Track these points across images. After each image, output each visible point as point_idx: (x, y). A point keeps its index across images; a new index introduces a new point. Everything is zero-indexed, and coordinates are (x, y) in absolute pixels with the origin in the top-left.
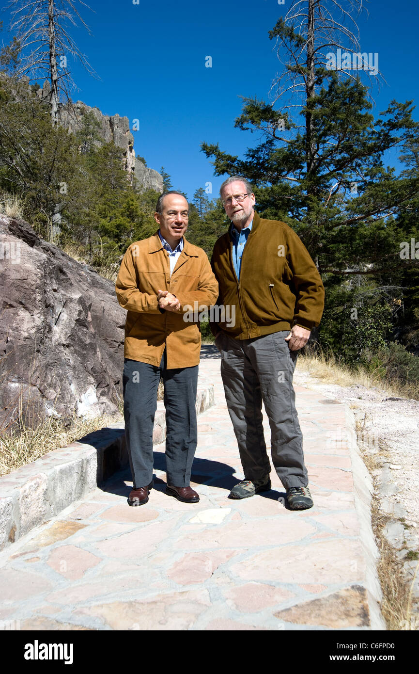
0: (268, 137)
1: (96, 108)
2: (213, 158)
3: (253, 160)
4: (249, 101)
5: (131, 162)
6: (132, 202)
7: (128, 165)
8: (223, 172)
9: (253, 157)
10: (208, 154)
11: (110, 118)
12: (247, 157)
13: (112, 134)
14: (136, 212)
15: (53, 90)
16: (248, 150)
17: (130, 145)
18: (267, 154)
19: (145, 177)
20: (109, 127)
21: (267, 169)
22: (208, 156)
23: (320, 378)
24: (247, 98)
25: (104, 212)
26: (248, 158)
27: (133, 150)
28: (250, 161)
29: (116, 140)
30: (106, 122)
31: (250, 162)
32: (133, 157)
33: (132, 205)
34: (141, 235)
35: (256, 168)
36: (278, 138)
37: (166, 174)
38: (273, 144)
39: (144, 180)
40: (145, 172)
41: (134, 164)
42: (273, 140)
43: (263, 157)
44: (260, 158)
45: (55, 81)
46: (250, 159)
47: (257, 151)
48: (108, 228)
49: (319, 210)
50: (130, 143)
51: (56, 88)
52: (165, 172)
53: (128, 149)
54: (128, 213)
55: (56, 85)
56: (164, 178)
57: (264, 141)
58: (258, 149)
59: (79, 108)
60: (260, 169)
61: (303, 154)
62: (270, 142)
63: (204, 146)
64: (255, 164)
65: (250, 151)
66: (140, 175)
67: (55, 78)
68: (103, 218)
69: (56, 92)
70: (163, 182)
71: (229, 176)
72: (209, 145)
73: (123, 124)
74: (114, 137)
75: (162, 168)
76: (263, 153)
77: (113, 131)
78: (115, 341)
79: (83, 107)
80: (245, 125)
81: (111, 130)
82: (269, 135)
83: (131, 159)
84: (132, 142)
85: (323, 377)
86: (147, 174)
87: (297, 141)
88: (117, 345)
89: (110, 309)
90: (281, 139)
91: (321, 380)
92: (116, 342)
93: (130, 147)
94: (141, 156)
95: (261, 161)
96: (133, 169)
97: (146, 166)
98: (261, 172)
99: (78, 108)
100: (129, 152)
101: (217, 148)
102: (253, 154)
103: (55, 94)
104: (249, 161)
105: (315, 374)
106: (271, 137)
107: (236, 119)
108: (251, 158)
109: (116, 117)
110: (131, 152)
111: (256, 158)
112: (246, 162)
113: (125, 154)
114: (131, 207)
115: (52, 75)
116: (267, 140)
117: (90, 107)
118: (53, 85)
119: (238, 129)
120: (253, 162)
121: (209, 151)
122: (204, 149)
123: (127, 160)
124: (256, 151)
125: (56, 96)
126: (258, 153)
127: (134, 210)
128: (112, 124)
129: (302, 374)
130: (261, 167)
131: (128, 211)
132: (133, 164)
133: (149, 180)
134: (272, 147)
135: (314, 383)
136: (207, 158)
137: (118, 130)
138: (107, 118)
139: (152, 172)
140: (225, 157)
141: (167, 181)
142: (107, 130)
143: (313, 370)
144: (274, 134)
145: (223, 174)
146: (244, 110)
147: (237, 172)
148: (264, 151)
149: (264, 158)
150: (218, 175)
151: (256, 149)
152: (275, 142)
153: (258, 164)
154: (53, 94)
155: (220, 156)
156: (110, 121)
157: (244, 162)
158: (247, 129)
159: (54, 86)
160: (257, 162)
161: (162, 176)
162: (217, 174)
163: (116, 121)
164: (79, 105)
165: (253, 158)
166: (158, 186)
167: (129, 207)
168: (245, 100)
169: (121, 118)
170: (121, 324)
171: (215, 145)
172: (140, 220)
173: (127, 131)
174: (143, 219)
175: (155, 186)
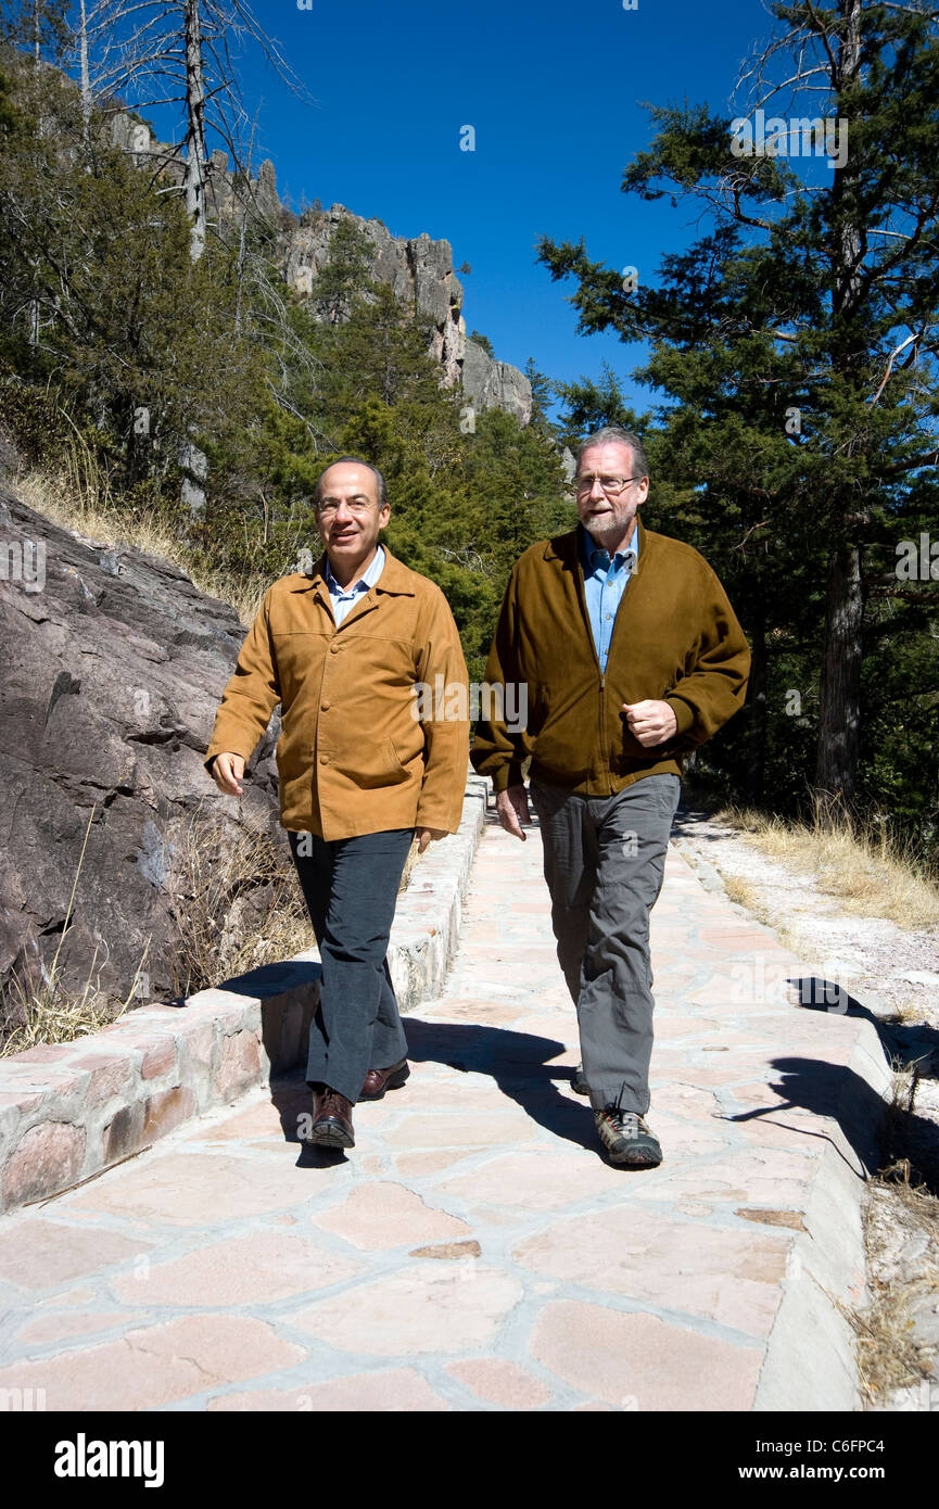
0: (720, 220)
1: (375, 222)
2: (572, 284)
3: (682, 285)
4: (668, 117)
5: (455, 349)
6: (374, 412)
7: (448, 353)
8: (601, 322)
9: (680, 276)
10: (557, 271)
11: (409, 244)
12: (663, 279)
13: (412, 281)
14: (384, 436)
15: (192, 131)
16: (664, 259)
17: (455, 307)
18: (722, 270)
19: (488, 382)
20: (405, 265)
21: (719, 311)
22: (558, 277)
23: (841, 895)
24: (665, 109)
25: (300, 437)
26: (666, 282)
27: (461, 319)
28: (672, 289)
29: (421, 295)
30: (397, 253)
31: (673, 292)
32: (460, 334)
33: (374, 419)
34: (401, 499)
35: (687, 308)
36: (747, 221)
37: (539, 375)
38: (736, 237)
39: (486, 390)
40: (489, 371)
41: (463, 351)
42: (735, 227)
43: (707, 275)
44: (700, 280)
45: (198, 106)
46: (673, 283)
47: (689, 262)
48: (308, 477)
49: (850, 414)
50: (453, 302)
51: (200, 124)
52: (537, 370)
53: (449, 316)
54: (363, 439)
55: (198, 117)
56: (534, 384)
57: (709, 230)
58: (693, 253)
59: (337, 221)
60: (701, 313)
61: (822, 267)
62: (727, 234)
63: (544, 247)
64: (687, 296)
65: (670, 260)
66: (478, 378)
67: (196, 98)
68: (300, 452)
69: (197, 134)
70: (530, 393)
71: (619, 335)
72: (558, 247)
73: (439, 257)
74: (416, 289)
75: (531, 361)
76: (708, 265)
77: (414, 273)
78: (94, 784)
79: (346, 219)
80: (653, 184)
81: (409, 271)
82: (723, 213)
83: (455, 337)
84: (459, 300)
85: (850, 894)
86: (494, 374)
87: (796, 220)
88: (101, 796)
89: (110, 680)
90: (756, 223)
91: (841, 901)
92: (100, 787)
93: (453, 310)
94: (481, 334)
95: (703, 288)
96: (460, 362)
97: (491, 356)
98: (704, 321)
99: (334, 220)
100: (450, 324)
101: (580, 252)
102: (680, 268)
103: (196, 142)
104: (668, 288)
105: (830, 883)
106: (730, 220)
107: (626, 170)
108: (675, 281)
109: (422, 243)
110: (456, 322)
111: (689, 279)
112: (661, 291)
113: (441, 328)
114: (371, 424)
115: (189, 92)
116: (718, 227)
117: (361, 218)
118: (191, 116)
119: (633, 195)
120: (681, 290)
121: (560, 262)
122: (545, 258)
123: (447, 341)
124: (685, 259)
125: (199, 145)
126: (692, 266)
127: (379, 433)
128: (411, 258)
129: (794, 883)
130: (705, 307)
131: (364, 435)
132: (459, 351)
133: (497, 389)
134: (735, 249)
135: (822, 914)
136: (553, 281)
137: (427, 272)
138: (400, 245)
139: (505, 371)
140: (603, 277)
141: (541, 391)
142: (400, 271)
143: (829, 871)
144: (738, 209)
145: (601, 329)
146: (656, 146)
147: (640, 321)
148: (710, 260)
149: (711, 279)
150: (589, 332)
151: (689, 255)
152: (743, 233)
153: (695, 296)
154: (192, 140)
155: (590, 277)
156: (408, 250)
157: (656, 291)
158: (660, 194)
159: (195, 119)
160: (693, 291)
161: (528, 381)
162: (586, 329)
163: (421, 251)
164: (337, 215)
165: (679, 282)
166: (518, 402)
167: (366, 423)
168: (656, 117)
169: (434, 243)
170: (143, 731)
171: (574, 246)
172: (395, 460)
173: (447, 274)
174: (401, 456)
175: (513, 404)
